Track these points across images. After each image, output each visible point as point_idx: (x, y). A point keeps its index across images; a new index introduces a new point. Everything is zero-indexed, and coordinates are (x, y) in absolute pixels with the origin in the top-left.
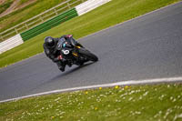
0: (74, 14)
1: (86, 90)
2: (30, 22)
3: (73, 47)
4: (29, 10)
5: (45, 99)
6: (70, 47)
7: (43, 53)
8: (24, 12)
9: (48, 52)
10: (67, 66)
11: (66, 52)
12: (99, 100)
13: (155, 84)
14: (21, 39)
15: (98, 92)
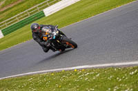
0: (42, 15)
1: (52, 72)
2: (9, 21)
4: (8, 12)
5: (21, 79)
8: (4, 14)
12: (62, 80)
13: (105, 68)
14: (2, 34)
15: (62, 74)
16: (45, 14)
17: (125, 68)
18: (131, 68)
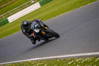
3: (42, 27)
6: (40, 27)
7: (20, 32)
9: (24, 31)
10: (37, 41)
11: (37, 31)
13: (51, 59)
16: (9, 21)
17: (65, 59)
18: (69, 59)
